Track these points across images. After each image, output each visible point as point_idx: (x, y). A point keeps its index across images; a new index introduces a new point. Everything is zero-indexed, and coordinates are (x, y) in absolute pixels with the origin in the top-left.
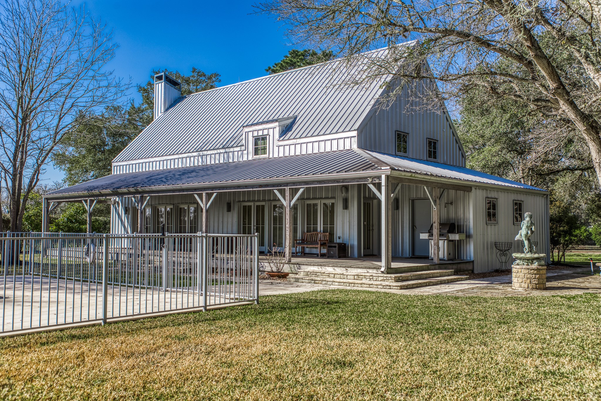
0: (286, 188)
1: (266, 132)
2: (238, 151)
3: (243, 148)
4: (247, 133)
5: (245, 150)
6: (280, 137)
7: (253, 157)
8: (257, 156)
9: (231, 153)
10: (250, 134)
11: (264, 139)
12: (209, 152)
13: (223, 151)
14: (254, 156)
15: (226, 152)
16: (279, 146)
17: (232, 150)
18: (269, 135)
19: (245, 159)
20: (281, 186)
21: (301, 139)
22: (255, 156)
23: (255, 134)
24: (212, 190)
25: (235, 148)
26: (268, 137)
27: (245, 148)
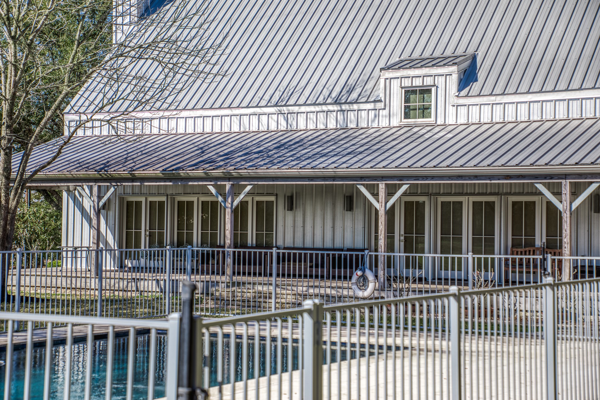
0: (563, 181)
1: (428, 81)
2: (369, 110)
3: (380, 105)
4: (388, 81)
5: (384, 109)
6: (460, 90)
7: (401, 121)
8: (409, 120)
9: (352, 113)
10: (396, 84)
11: (425, 91)
12: (303, 109)
13: (336, 108)
14: (403, 120)
15: (342, 111)
16: (457, 106)
17: (355, 107)
18: (437, 87)
19: (384, 123)
20: (551, 178)
21: (505, 96)
22: (406, 120)
23: (407, 83)
24: (401, 180)
25: (361, 105)
26: (433, 89)
27: (385, 105)
